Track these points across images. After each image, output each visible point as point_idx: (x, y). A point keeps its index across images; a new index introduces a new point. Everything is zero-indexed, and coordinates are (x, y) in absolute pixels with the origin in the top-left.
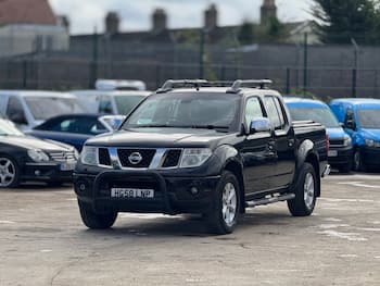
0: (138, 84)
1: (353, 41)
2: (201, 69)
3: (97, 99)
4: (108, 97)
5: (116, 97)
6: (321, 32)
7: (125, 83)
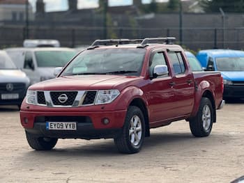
0: (54, 42)
1: (221, 10)
2: (105, 31)
3: (23, 54)
4: (30, 52)
5: (35, 52)
6: (204, 5)
7: (45, 42)
